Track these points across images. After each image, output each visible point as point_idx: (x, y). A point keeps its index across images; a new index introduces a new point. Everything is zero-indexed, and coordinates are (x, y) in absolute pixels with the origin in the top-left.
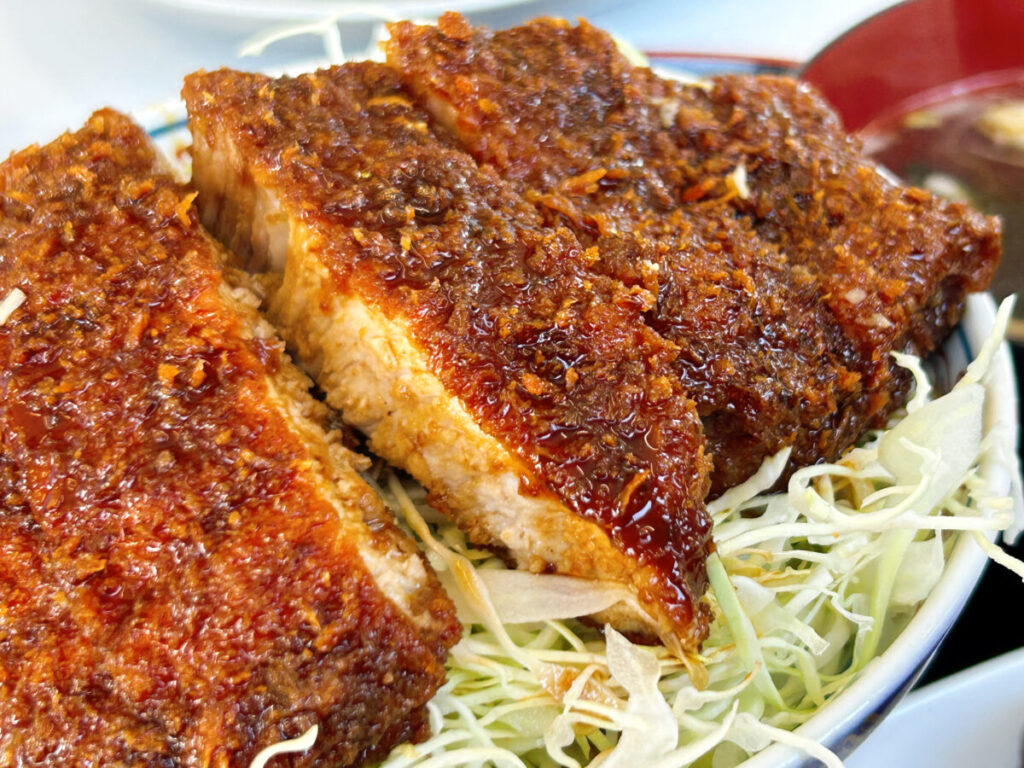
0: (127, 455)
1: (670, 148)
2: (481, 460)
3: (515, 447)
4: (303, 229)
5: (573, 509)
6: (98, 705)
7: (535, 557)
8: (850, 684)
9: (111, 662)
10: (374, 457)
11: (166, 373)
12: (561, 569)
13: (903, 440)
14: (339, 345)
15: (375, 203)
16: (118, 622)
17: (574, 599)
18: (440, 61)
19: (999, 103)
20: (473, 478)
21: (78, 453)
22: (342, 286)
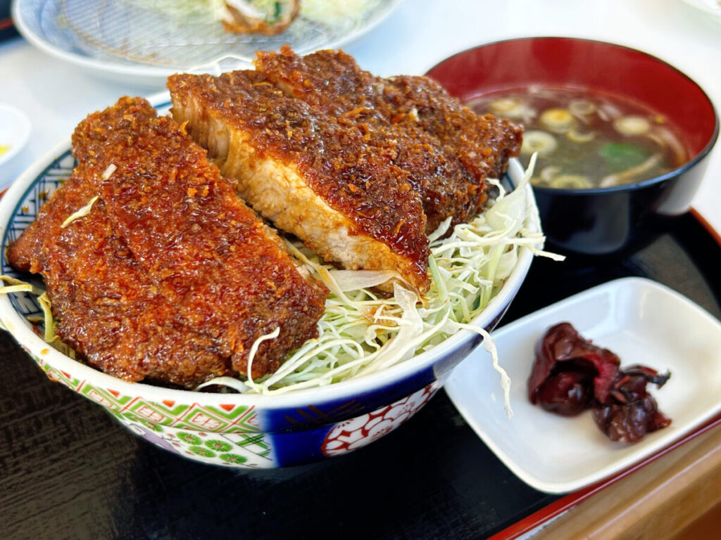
0: (177, 228)
1: (383, 103)
2: (330, 223)
3: (347, 213)
4: (239, 133)
5: (374, 237)
6: (179, 329)
7: (354, 264)
8: (481, 312)
9: (184, 310)
10: (278, 229)
11: (191, 192)
12: (365, 267)
13: (497, 213)
14: (259, 182)
15: (270, 119)
16: (185, 294)
17: (372, 279)
18: (283, 66)
19: (496, 100)
20: (326, 232)
21: (154, 228)
22: (261, 155)
